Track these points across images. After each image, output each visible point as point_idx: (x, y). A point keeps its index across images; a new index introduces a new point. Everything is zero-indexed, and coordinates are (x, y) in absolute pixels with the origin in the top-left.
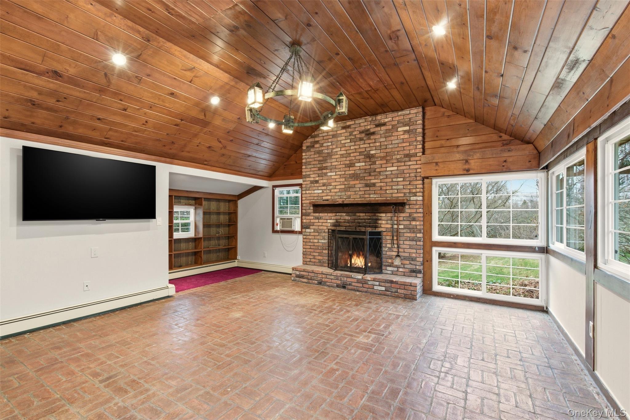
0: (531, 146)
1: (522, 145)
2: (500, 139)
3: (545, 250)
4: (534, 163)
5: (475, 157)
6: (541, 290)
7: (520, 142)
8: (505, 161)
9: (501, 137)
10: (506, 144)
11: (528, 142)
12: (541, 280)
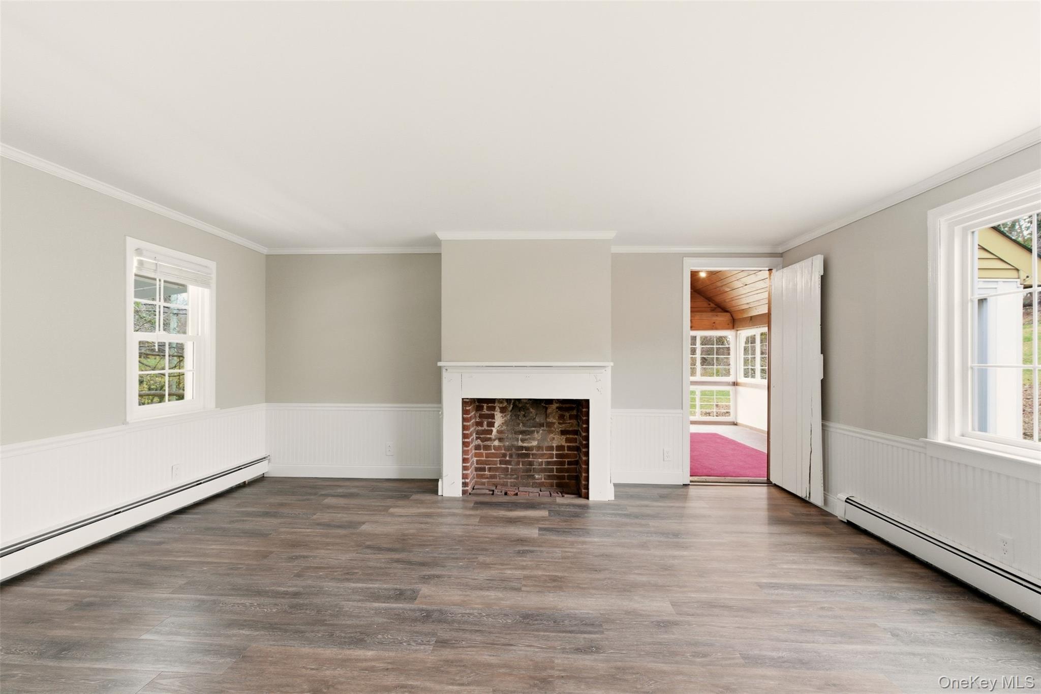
0: (728, 314)
1: (721, 312)
2: (709, 306)
3: (735, 384)
4: (731, 325)
5: (696, 318)
6: (732, 411)
7: (720, 310)
8: (714, 323)
9: (709, 304)
10: (713, 310)
11: (727, 311)
12: (731, 404)
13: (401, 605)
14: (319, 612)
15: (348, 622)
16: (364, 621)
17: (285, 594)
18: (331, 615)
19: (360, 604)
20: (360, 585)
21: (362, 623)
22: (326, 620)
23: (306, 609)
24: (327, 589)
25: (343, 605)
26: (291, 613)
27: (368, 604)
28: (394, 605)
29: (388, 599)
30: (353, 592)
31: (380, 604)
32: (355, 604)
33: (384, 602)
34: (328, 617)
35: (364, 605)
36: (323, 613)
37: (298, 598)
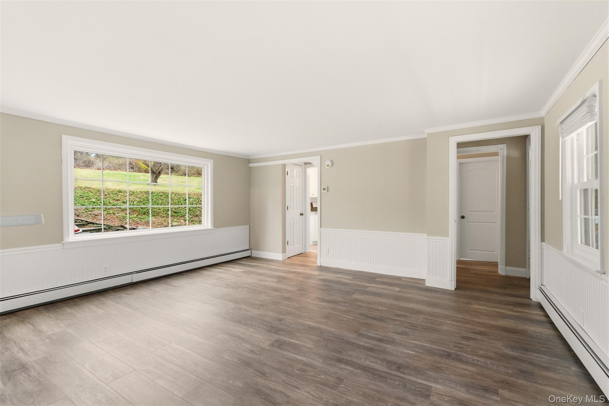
13: (285, 339)
14: (326, 346)
15: (313, 337)
16: (306, 335)
17: (347, 363)
18: (320, 342)
19: (305, 344)
20: (300, 358)
21: (307, 335)
22: (323, 340)
23: (332, 348)
24: (320, 360)
25: (313, 346)
26: (341, 348)
27: (300, 343)
28: (288, 339)
29: (289, 344)
30: (305, 353)
31: (294, 342)
32: (307, 345)
33: (292, 342)
34: (322, 341)
35: (303, 343)
36: (325, 344)
37: (338, 357)
